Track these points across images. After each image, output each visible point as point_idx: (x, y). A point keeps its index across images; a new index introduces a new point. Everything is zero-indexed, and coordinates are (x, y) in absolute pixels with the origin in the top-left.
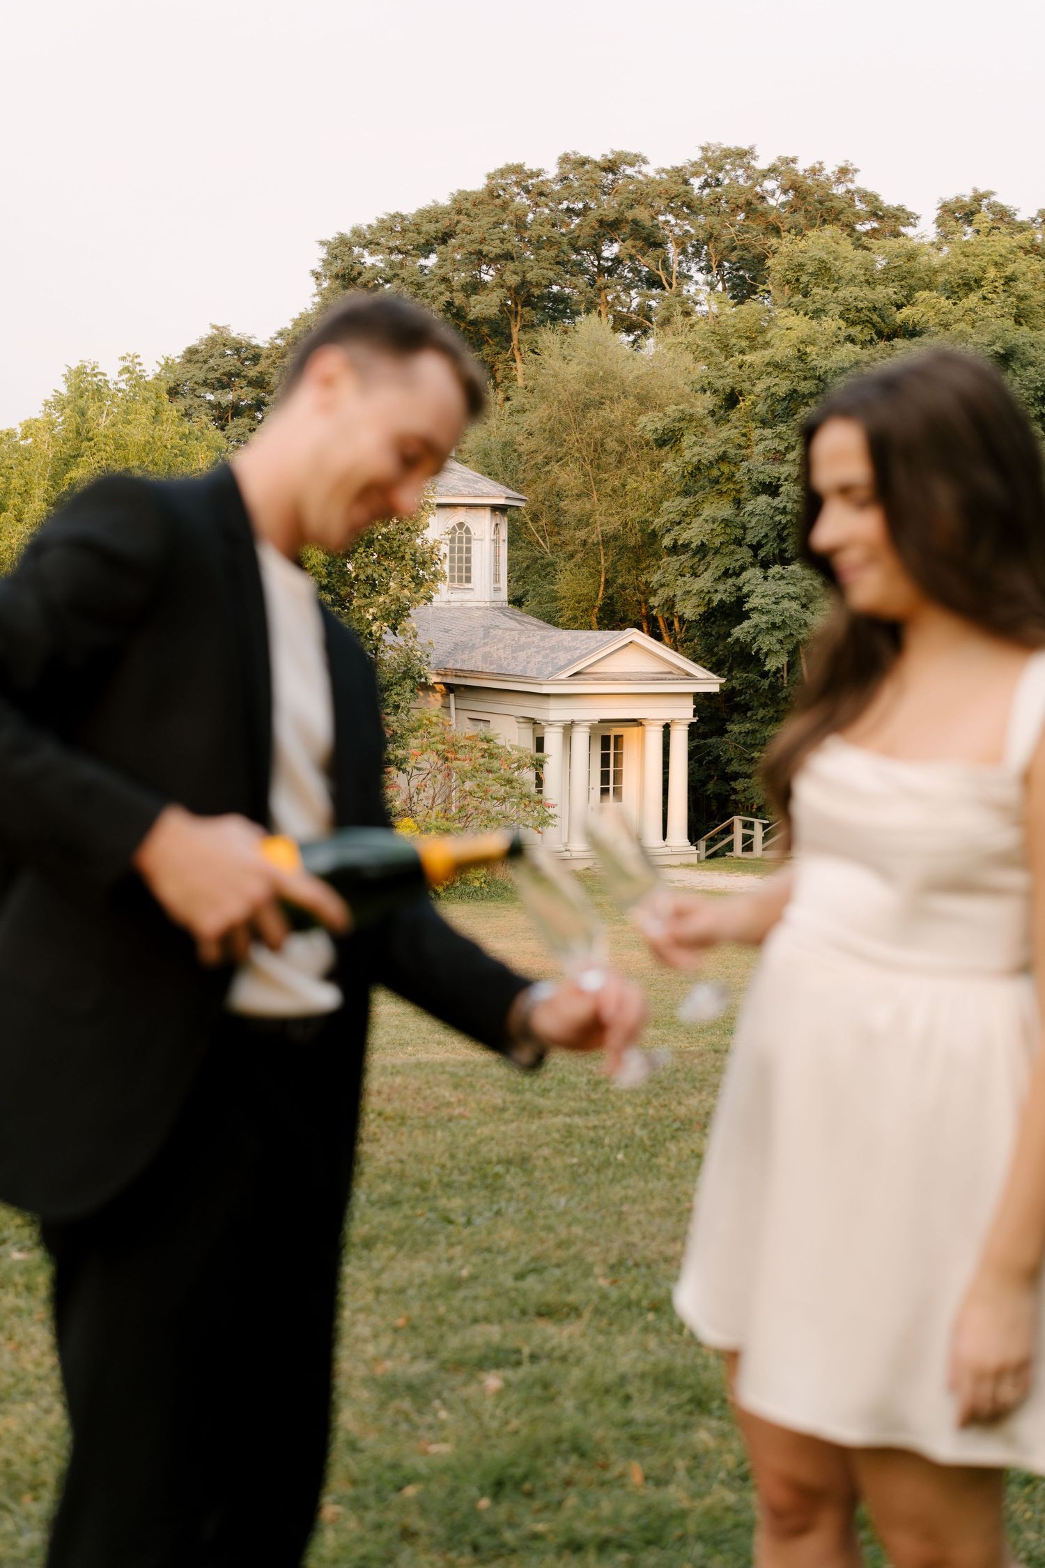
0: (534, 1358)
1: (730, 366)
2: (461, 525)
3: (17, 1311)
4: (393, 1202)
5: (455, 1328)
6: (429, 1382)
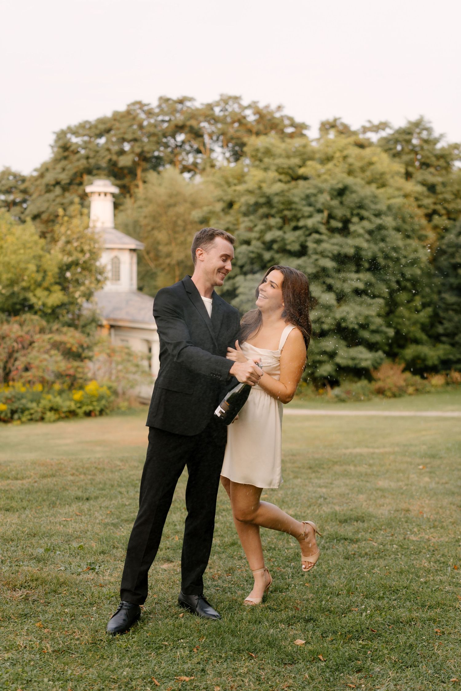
1: (230, 190)
2: (116, 257)
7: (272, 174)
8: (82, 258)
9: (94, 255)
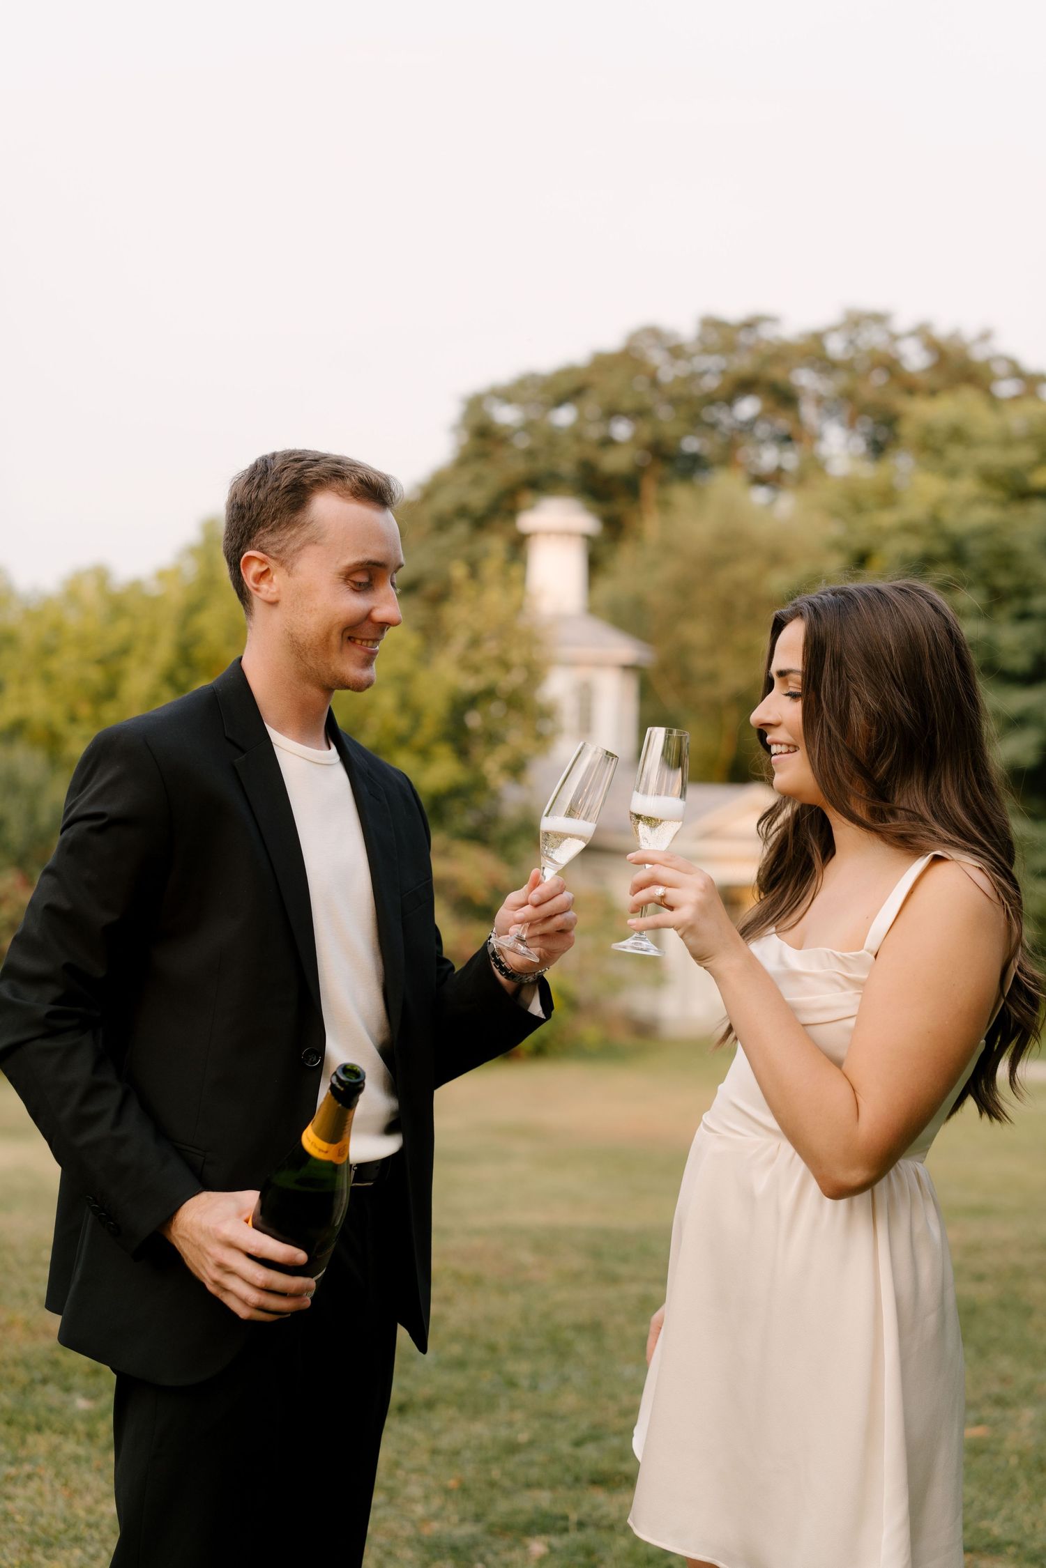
0: (581, 1525)
1: (862, 523)
2: (586, 681)
3: (76, 1459)
4: (460, 1364)
5: (507, 1493)
6: (473, 1543)
7: (967, 486)
8: (511, 680)
9: (535, 674)
